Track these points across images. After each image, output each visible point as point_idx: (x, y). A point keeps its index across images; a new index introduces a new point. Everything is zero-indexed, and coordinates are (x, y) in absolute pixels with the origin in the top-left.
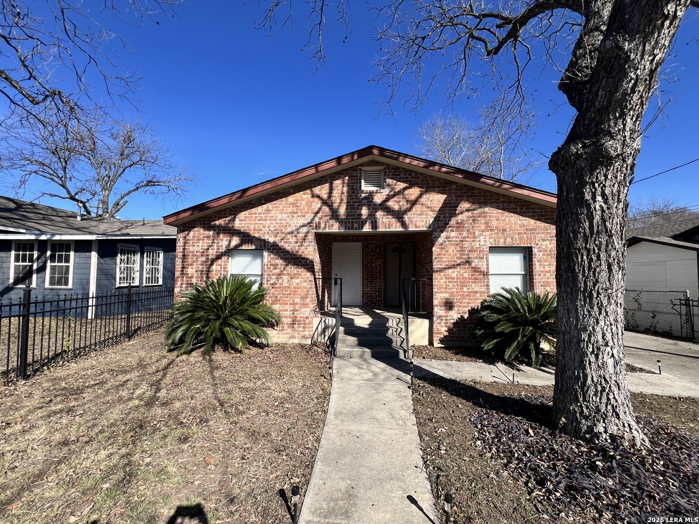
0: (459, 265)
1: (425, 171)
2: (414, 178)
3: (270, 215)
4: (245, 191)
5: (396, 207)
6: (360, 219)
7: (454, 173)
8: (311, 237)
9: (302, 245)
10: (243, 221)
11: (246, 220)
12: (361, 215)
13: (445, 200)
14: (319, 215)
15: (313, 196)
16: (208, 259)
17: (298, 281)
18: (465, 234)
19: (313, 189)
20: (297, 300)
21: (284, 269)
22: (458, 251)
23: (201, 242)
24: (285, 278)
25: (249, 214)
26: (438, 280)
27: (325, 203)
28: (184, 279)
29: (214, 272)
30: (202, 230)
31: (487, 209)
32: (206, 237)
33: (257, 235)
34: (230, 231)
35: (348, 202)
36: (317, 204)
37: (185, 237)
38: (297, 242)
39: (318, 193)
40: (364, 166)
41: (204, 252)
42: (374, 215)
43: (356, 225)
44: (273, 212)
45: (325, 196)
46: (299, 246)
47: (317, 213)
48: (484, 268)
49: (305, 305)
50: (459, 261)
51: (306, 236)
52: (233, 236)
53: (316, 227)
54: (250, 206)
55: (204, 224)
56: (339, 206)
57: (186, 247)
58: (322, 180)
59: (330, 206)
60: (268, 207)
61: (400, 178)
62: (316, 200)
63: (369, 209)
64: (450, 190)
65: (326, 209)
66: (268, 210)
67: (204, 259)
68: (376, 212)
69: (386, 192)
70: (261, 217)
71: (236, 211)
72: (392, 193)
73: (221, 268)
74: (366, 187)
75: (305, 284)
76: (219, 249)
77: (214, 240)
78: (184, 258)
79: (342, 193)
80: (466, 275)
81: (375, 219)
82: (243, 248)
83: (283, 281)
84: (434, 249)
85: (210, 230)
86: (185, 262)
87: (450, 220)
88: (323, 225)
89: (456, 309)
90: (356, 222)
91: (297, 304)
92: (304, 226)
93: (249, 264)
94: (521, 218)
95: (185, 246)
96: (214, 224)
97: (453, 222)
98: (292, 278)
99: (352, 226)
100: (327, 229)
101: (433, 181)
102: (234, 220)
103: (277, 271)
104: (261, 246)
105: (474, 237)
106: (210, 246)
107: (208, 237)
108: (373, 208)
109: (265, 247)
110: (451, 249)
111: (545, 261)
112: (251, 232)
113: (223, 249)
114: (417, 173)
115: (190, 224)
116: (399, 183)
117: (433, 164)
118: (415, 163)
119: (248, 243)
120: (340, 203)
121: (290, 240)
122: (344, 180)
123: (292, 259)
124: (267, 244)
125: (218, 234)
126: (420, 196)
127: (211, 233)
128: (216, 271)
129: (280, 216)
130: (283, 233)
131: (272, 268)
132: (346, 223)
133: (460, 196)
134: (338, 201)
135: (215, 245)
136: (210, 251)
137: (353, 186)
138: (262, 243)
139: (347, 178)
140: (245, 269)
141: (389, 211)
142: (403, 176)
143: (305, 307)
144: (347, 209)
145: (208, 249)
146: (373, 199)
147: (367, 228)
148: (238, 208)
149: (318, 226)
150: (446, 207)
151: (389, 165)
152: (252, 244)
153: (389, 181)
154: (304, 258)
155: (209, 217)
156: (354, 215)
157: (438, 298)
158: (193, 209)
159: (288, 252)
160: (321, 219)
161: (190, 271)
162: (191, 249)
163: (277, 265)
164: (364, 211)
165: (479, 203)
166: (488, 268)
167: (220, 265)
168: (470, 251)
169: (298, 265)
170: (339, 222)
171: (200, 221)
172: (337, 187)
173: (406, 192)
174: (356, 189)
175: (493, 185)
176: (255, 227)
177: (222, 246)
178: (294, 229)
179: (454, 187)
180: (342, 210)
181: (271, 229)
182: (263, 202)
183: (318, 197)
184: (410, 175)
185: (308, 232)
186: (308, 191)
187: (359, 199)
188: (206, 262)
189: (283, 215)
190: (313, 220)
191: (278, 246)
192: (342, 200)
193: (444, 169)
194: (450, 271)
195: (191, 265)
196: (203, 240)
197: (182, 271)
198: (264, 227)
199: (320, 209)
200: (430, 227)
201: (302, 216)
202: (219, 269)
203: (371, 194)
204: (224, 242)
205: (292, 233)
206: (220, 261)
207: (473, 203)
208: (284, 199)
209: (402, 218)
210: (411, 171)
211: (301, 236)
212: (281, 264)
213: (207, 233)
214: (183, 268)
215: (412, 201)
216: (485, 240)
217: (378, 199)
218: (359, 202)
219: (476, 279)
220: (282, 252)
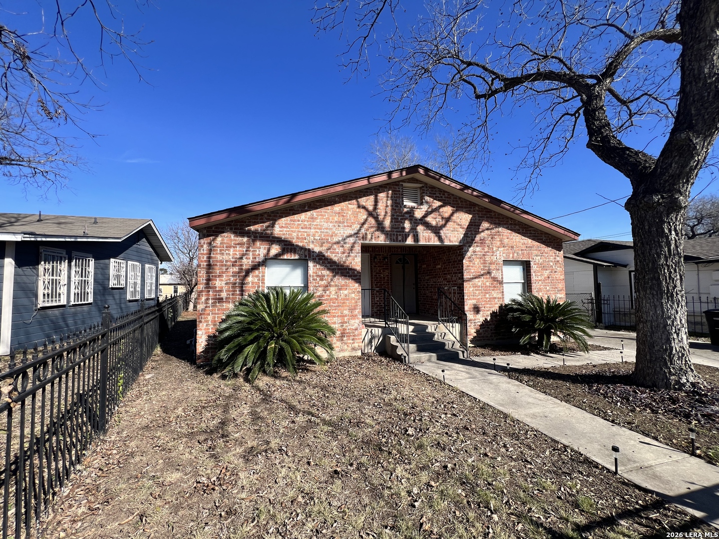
0: (482, 275)
1: (460, 194)
2: (447, 198)
3: (315, 223)
4: (294, 195)
5: (434, 223)
6: (404, 232)
7: (483, 197)
8: (358, 248)
9: (349, 256)
10: (283, 228)
11: (287, 227)
12: (404, 228)
13: (471, 219)
14: (366, 226)
15: (359, 207)
16: (242, 269)
17: (346, 292)
18: (486, 249)
19: (359, 200)
20: (346, 312)
21: (332, 280)
22: (482, 264)
23: (232, 250)
24: (333, 289)
25: (291, 221)
26: (468, 288)
27: (370, 214)
28: (211, 293)
29: (250, 285)
30: (232, 236)
31: (500, 229)
32: (238, 244)
33: (300, 244)
34: (271, 239)
35: (392, 216)
36: (363, 215)
37: (210, 244)
38: (344, 253)
39: (364, 204)
40: (405, 182)
41: (236, 262)
42: (416, 229)
43: (400, 238)
44: (318, 220)
45: (371, 208)
46: (346, 257)
47: (363, 224)
48: (500, 278)
49: (354, 317)
50: (482, 272)
51: (353, 247)
52: (272, 244)
53: (363, 238)
54: (291, 212)
55: (235, 229)
56: (384, 218)
57: (212, 255)
58: (367, 192)
59: (376, 218)
60: (313, 215)
61: (436, 197)
62: (362, 210)
63: (411, 223)
64: (474, 211)
65: (372, 221)
66: (312, 218)
67: (236, 269)
68: (417, 226)
69: (425, 208)
70: (305, 225)
71: (276, 216)
72: (430, 210)
73: (259, 280)
74: (408, 203)
75: (353, 295)
76: (255, 258)
77: (248, 247)
78: (209, 269)
79: (387, 206)
80: (488, 284)
81: (417, 232)
82: (285, 257)
83: (330, 292)
84: (464, 261)
85: (243, 236)
86: (211, 273)
87: (475, 237)
88: (369, 236)
89: (481, 313)
90: (400, 235)
91: (346, 316)
92: (351, 236)
93: (287, 275)
94: (523, 238)
95: (210, 254)
96: (248, 230)
97: (478, 238)
98: (340, 289)
99: (397, 238)
100: (373, 240)
101: (461, 202)
102: (273, 226)
103: (323, 283)
104: (305, 256)
105: (493, 252)
106: (243, 255)
107: (241, 244)
108: (415, 223)
109: (309, 257)
110: (477, 261)
111: (539, 272)
112: (294, 241)
113: (261, 258)
114: (449, 194)
115: (216, 228)
116: (435, 201)
117: (467, 187)
118: (453, 185)
119: (291, 252)
120: (385, 215)
121: (337, 250)
122: (388, 194)
123: (339, 269)
124: (312, 254)
125: (254, 241)
126: (452, 215)
127: (245, 239)
128: (253, 283)
129: (326, 225)
130: (329, 243)
131: (318, 279)
132: (391, 235)
133: (481, 217)
134: (383, 213)
135: (251, 253)
136: (245, 261)
137: (396, 200)
138: (307, 253)
139: (390, 192)
140: (281, 282)
141: (428, 226)
142: (438, 195)
143: (354, 319)
144: (391, 222)
145: (241, 258)
146: (414, 214)
147: (410, 241)
148: (278, 213)
149: (364, 238)
150: (472, 225)
151: (426, 184)
152: (295, 253)
153: (427, 198)
154: (351, 269)
155: (242, 222)
156: (398, 228)
157: (468, 305)
158: (230, 211)
159: (335, 262)
160: (367, 230)
161: (218, 283)
162: (219, 257)
163: (324, 276)
164: (407, 225)
165: (495, 224)
166: (502, 278)
167: (257, 276)
168: (490, 264)
169: (345, 276)
170: (385, 234)
171: (230, 225)
172: (382, 200)
173: (441, 210)
174: (399, 204)
175: (509, 210)
176: (298, 235)
177: (259, 255)
178: (340, 239)
179: (477, 208)
180: (387, 223)
181: (316, 238)
182: (306, 208)
183: (364, 208)
184: (444, 194)
185: (354, 243)
186: (354, 201)
187: (401, 213)
188: (239, 273)
189: (329, 224)
190: (360, 230)
191: (324, 256)
192: (386, 212)
193: (475, 193)
194: (477, 280)
195: (219, 276)
196: (234, 247)
197: (207, 284)
198: (308, 235)
199: (366, 220)
200: (460, 242)
201: (348, 226)
202: (256, 281)
203: (412, 211)
204: (261, 250)
205: (338, 243)
206: (257, 272)
207: (491, 223)
208: (329, 207)
209: (439, 233)
210: (445, 192)
211: (348, 246)
212: (328, 275)
213: (239, 239)
214: (208, 280)
215: (446, 218)
216: (500, 255)
217: (419, 214)
218: (402, 216)
219: (494, 287)
220: (329, 263)
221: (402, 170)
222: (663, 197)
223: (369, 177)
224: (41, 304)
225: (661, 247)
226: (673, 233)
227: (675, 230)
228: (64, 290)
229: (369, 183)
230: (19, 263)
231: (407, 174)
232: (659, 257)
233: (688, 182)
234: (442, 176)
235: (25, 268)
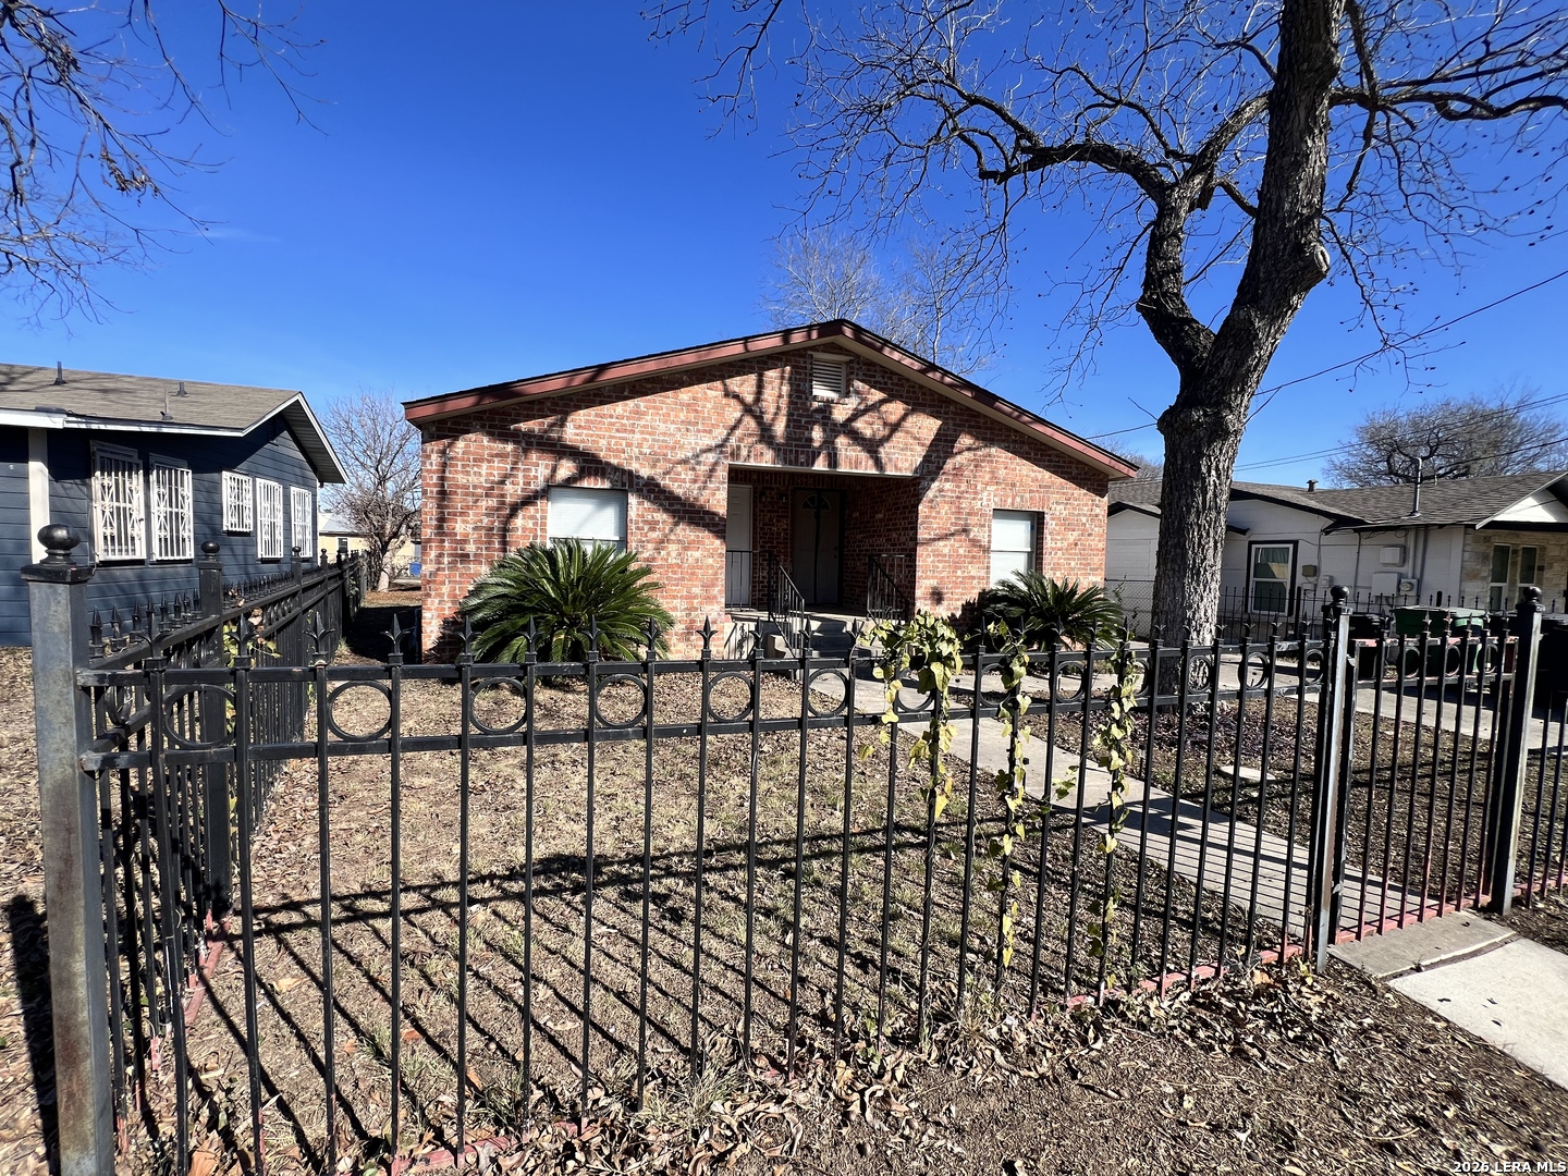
0: (952, 535)
1: (920, 379)
2: (897, 385)
3: (642, 423)
4: (602, 368)
5: (868, 433)
6: (810, 446)
7: (962, 388)
8: (722, 473)
9: (705, 488)
10: (581, 428)
11: (589, 428)
12: (811, 440)
13: (939, 429)
14: (738, 432)
15: (727, 394)
16: (503, 503)
17: (697, 554)
18: (963, 487)
19: (728, 381)
20: (696, 590)
21: (671, 531)
22: (953, 513)
23: (485, 465)
24: (673, 548)
25: (597, 415)
26: (924, 557)
27: (748, 410)
28: (446, 544)
29: (520, 533)
30: (485, 440)
31: (993, 450)
32: (497, 455)
33: (614, 461)
34: (560, 450)
35: (790, 415)
36: (734, 412)
37: (443, 453)
38: (695, 481)
39: (737, 389)
40: (817, 351)
41: (492, 488)
42: (833, 443)
43: (802, 458)
44: (649, 418)
45: (749, 399)
46: (699, 488)
47: (734, 428)
48: (985, 542)
49: (710, 599)
50: (953, 529)
51: (712, 470)
52: (560, 459)
53: (732, 454)
54: (598, 399)
55: (491, 426)
56: (773, 420)
57: (447, 475)
58: (744, 367)
59: (759, 419)
60: (638, 406)
61: (876, 382)
62: (733, 402)
63: (824, 431)
64: (947, 413)
65: (750, 423)
66: (637, 413)
67: (493, 502)
68: (836, 437)
69: (852, 403)
70: (623, 425)
71: (568, 406)
72: (862, 407)
73: (535, 524)
74: (821, 392)
75: (710, 561)
76: (529, 484)
77: (516, 463)
78: (443, 499)
79: (780, 396)
80: (961, 551)
81: (835, 449)
82: (585, 484)
83: (668, 554)
84: (920, 507)
85: (506, 441)
86: (447, 507)
87: (944, 463)
88: (744, 452)
89: (945, 603)
90: (803, 452)
91: (695, 597)
92: (709, 450)
93: (589, 517)
94: (1036, 468)
95: (444, 472)
96: (515, 430)
97: (949, 465)
98: (686, 549)
99: (797, 459)
100: (752, 460)
101: (924, 394)
102: (562, 425)
103: (655, 535)
104: (623, 485)
105: (976, 493)
106: (506, 476)
107: (502, 456)
108: (832, 430)
109: (631, 486)
110: (945, 509)
111: (1058, 534)
112: (602, 454)
113: (539, 484)
114: (901, 377)
115: (455, 423)
116: (873, 390)
117: (933, 367)
118: (907, 361)
119: (596, 475)
120: (776, 414)
121: (683, 476)
122: (783, 372)
123: (686, 512)
124: (635, 480)
125: (526, 451)
126: (903, 418)
127: (510, 447)
128: (524, 529)
129: (662, 427)
130: (669, 461)
131: (646, 528)
132: (785, 451)
133: (959, 425)
134: (772, 410)
135: (521, 474)
136: (508, 487)
137: (799, 385)
138: (625, 479)
139: (788, 368)
140: (577, 531)
141: (856, 437)
142: (880, 379)
143: (711, 603)
144: (787, 426)
145: (503, 482)
146: (831, 413)
147: (820, 465)
148: (571, 400)
149: (735, 454)
150: (940, 440)
151: (858, 356)
152: (603, 476)
153: (858, 384)
154: (708, 512)
155: (504, 414)
156: (800, 439)
157: (922, 588)
158: (482, 392)
159: (678, 498)
160: (741, 440)
161: (460, 527)
162: (461, 479)
163: (657, 522)
164: (817, 434)
165: (984, 439)
166: (989, 542)
167: (532, 517)
168: (969, 514)
169: (698, 525)
170: (774, 449)
171: (482, 419)
172: (771, 383)
173: (884, 408)
174: (804, 393)
175: (1009, 415)
176: (609, 444)
177: (536, 477)
178: (690, 455)
179: (952, 408)
180: (780, 428)
181: (644, 450)
182: (626, 393)
183: (736, 397)
184: (891, 378)
185: (716, 464)
186: (718, 384)
187: (808, 410)
188: (498, 509)
189: (669, 425)
190: (726, 440)
191: (658, 485)
192: (778, 408)
193: (947, 380)
194: (941, 543)
195: (462, 514)
196: (489, 461)
197: (440, 527)
198: (629, 445)
199: (739, 421)
200: (916, 471)
201: (704, 431)
202: (531, 525)
203: (828, 404)
204: (539, 468)
205: (685, 462)
206: (532, 509)
207: (977, 438)
208: (670, 393)
209: (876, 452)
210: (892, 373)
211: (702, 469)
212: (664, 522)
213: (498, 446)
214: (442, 520)
215: (891, 425)
216: (989, 498)
217: (840, 414)
218: (807, 416)
219: (973, 557)
220: (667, 498)
221: (810, 328)
222: (1205, 414)
223: (746, 340)
224: (101, 556)
225: (1194, 495)
226: (1213, 473)
227: (1217, 469)
228: (139, 531)
229: (747, 350)
230: (57, 473)
231: (820, 336)
232: (1189, 512)
233: (1243, 390)
234: (886, 342)
235: (68, 484)
